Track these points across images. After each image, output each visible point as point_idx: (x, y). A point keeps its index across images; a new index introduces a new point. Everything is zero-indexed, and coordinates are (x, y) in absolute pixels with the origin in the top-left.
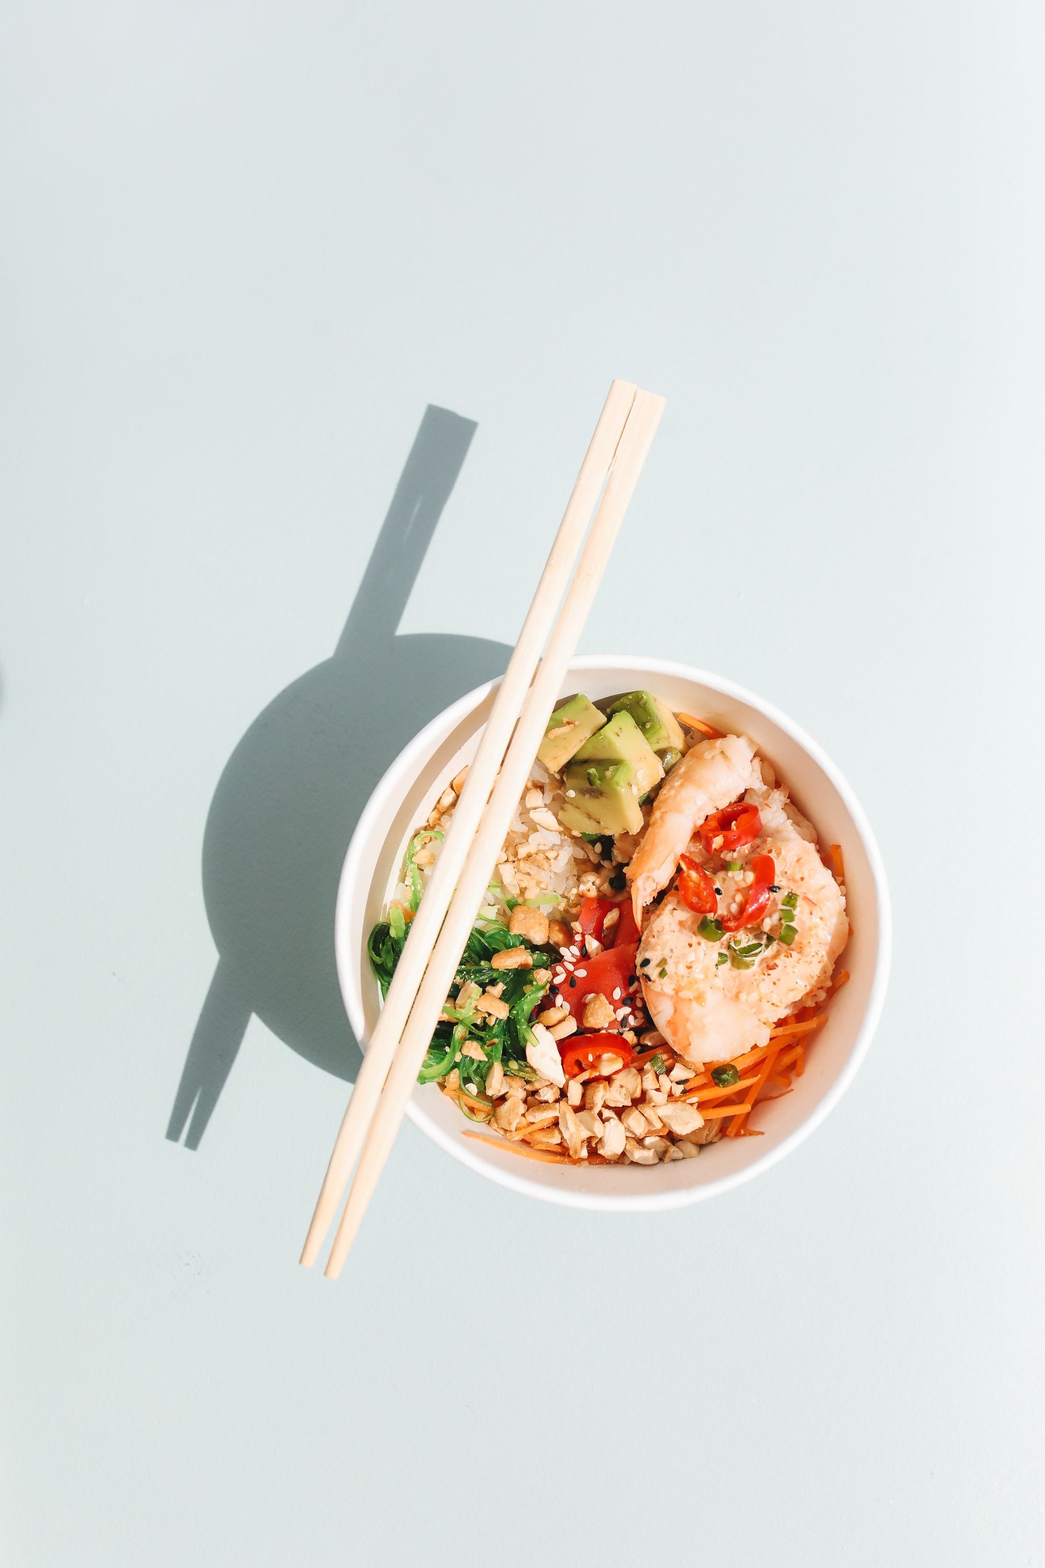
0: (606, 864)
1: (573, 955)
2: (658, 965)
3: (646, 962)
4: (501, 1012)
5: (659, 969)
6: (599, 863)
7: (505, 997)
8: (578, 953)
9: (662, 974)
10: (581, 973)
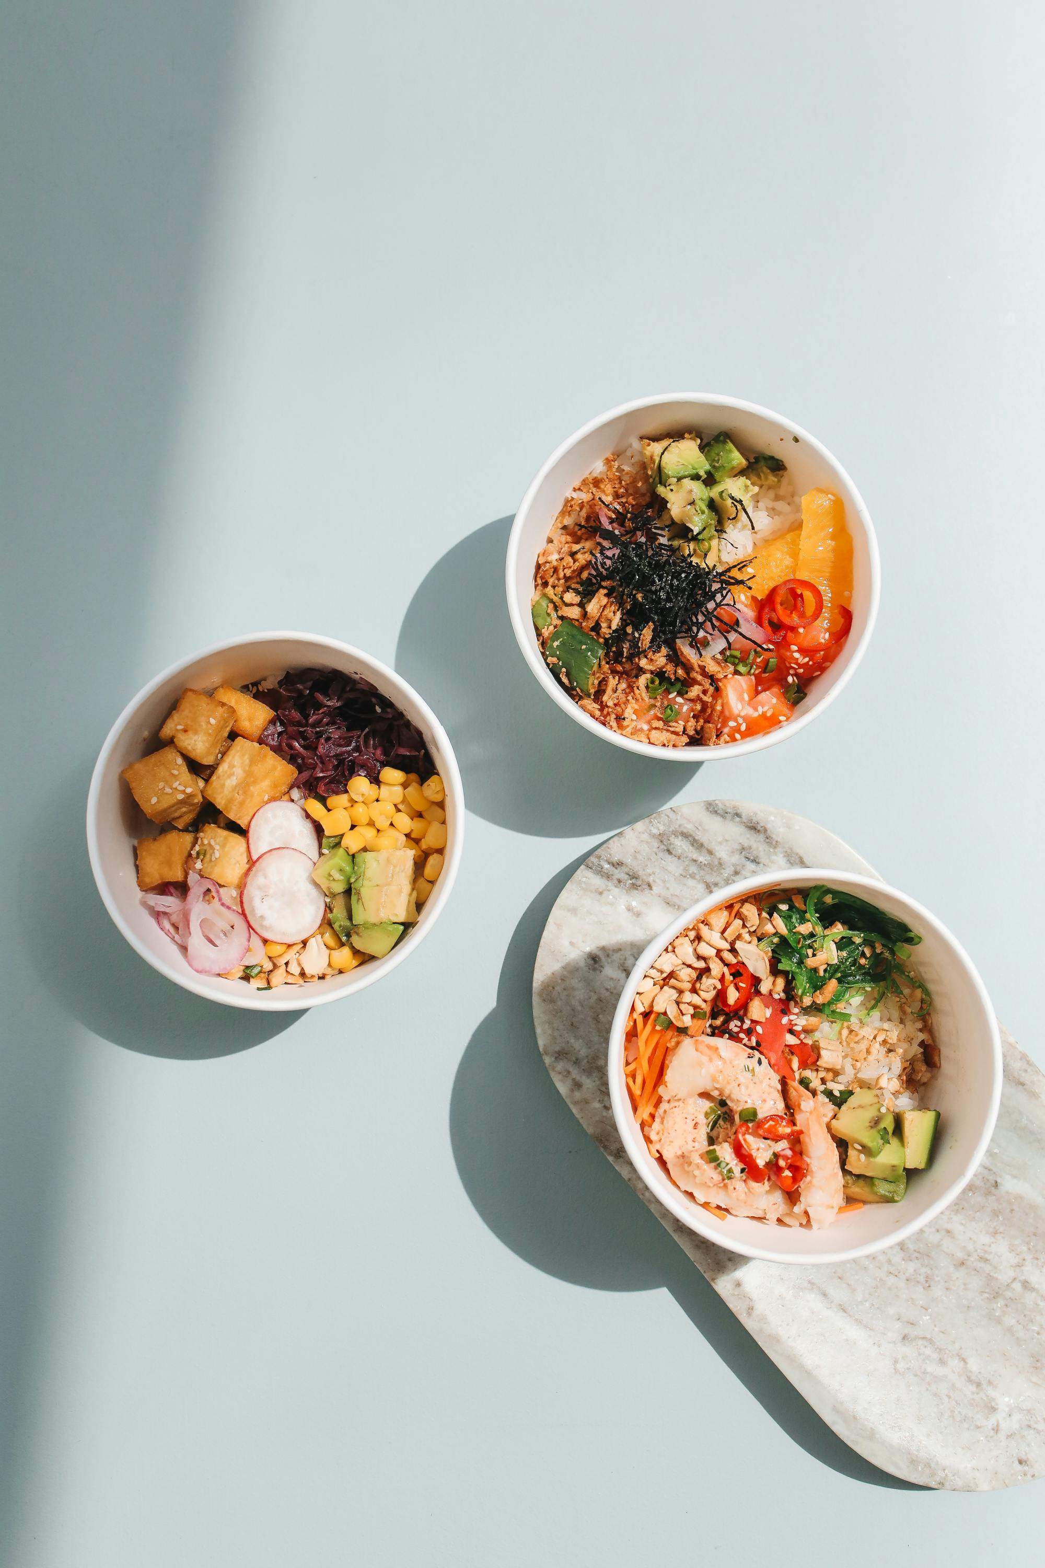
0: (822, 1088)
1: (796, 1025)
2: (753, 1070)
3: (760, 1062)
4: (811, 962)
5: (751, 1068)
6: (826, 1084)
7: (815, 970)
8: (795, 1028)
9: (747, 1069)
10: (785, 1020)
